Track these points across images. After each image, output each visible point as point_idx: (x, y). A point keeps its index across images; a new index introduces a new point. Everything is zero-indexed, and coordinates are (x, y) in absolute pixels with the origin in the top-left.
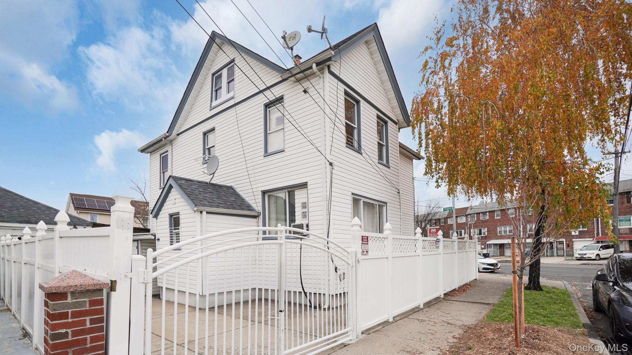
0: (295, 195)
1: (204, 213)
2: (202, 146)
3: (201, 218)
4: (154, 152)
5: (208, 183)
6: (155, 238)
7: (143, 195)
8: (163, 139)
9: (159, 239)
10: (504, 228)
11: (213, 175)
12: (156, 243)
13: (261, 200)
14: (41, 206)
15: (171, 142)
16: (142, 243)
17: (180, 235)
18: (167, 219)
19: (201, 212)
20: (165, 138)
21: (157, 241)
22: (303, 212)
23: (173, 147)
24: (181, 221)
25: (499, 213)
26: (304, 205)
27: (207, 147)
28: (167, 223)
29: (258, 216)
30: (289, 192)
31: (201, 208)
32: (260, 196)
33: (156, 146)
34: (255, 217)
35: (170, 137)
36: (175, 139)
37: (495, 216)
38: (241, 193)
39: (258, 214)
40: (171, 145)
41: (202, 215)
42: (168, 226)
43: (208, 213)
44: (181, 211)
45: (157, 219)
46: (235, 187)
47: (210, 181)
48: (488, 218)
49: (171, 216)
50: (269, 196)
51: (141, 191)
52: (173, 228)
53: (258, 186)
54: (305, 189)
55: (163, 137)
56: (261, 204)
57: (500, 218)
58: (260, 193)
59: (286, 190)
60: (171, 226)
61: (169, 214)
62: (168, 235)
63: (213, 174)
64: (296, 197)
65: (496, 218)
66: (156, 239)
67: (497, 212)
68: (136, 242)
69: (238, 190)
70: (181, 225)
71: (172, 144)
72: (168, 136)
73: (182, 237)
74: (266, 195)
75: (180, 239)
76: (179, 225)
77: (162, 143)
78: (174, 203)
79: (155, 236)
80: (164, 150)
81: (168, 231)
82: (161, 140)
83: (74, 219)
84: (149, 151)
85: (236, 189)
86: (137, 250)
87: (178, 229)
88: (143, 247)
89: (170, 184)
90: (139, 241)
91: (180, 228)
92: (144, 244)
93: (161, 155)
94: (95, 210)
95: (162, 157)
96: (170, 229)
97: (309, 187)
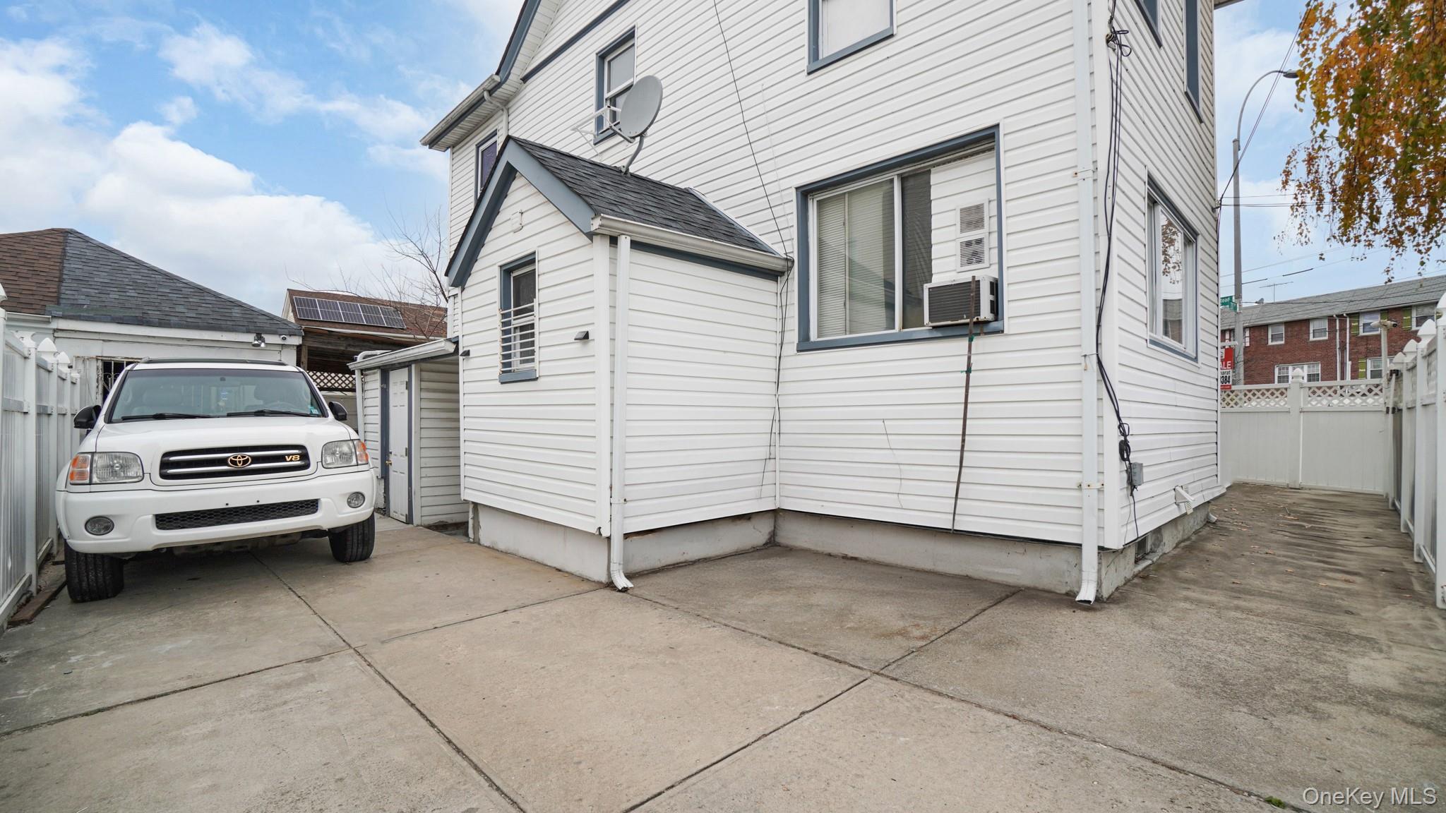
0: (930, 186)
1: (624, 242)
2: (593, 92)
3: (613, 260)
4: (461, 145)
5: (624, 170)
6: (457, 349)
7: (435, 273)
8: (486, 94)
9: (467, 353)
10: (1280, 369)
11: (641, 142)
12: (458, 364)
13: (793, 219)
14: (181, 285)
15: (506, 103)
16: (421, 370)
17: (536, 330)
18: (496, 284)
19: (614, 241)
20: (491, 92)
21: (461, 358)
22: (969, 244)
23: (510, 118)
24: (540, 282)
25: (1282, 329)
26: (972, 217)
27: (606, 95)
28: (496, 296)
29: (782, 273)
30: (903, 179)
31: (616, 223)
32: (792, 207)
33: (466, 124)
34: (772, 275)
35: (504, 86)
36: (515, 94)
37: (1270, 337)
38: (719, 207)
39: (783, 263)
40: (505, 110)
41: (616, 252)
42: (497, 306)
43: (636, 245)
44: (541, 249)
45: (463, 290)
46: (699, 191)
47: (630, 163)
48: (1248, 344)
49: (507, 271)
50: (821, 204)
51: (430, 263)
52: (512, 309)
53: (783, 173)
54: (987, 153)
55: (484, 90)
56: (794, 232)
57: (1283, 342)
58: (793, 195)
59: (894, 175)
60: (505, 304)
61: (501, 267)
62: (497, 335)
63: (642, 135)
64: (934, 193)
65: (1270, 343)
66: (461, 352)
67: (1276, 328)
68: (407, 369)
69: (709, 200)
70: (541, 296)
71: (508, 109)
72: (499, 85)
73: (542, 335)
74: (810, 203)
75: (536, 344)
76: (531, 295)
77: (481, 111)
78: (518, 226)
79: (457, 343)
80: (487, 130)
81: (497, 321)
82: (481, 100)
83: (260, 317)
84: (450, 143)
85: (702, 198)
86: (406, 392)
87: (531, 309)
88: (424, 385)
89: (508, 163)
90: (413, 366)
91: (536, 308)
92: (425, 375)
93: (478, 147)
94: (337, 326)
95: (483, 152)
96: (504, 316)
97: (1004, 142)
